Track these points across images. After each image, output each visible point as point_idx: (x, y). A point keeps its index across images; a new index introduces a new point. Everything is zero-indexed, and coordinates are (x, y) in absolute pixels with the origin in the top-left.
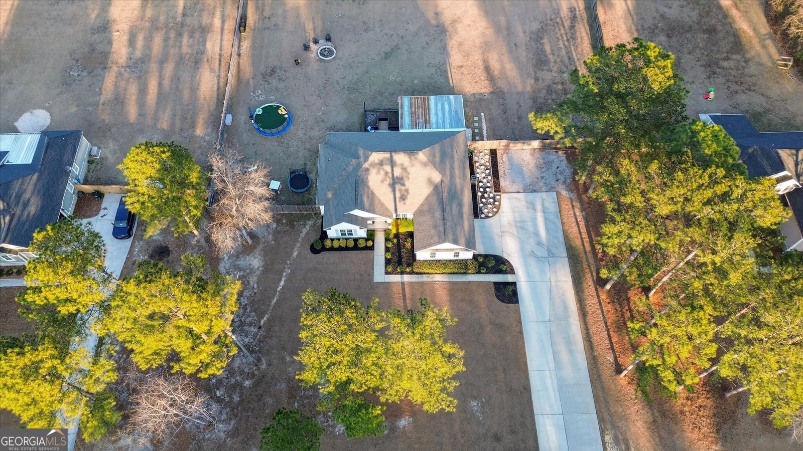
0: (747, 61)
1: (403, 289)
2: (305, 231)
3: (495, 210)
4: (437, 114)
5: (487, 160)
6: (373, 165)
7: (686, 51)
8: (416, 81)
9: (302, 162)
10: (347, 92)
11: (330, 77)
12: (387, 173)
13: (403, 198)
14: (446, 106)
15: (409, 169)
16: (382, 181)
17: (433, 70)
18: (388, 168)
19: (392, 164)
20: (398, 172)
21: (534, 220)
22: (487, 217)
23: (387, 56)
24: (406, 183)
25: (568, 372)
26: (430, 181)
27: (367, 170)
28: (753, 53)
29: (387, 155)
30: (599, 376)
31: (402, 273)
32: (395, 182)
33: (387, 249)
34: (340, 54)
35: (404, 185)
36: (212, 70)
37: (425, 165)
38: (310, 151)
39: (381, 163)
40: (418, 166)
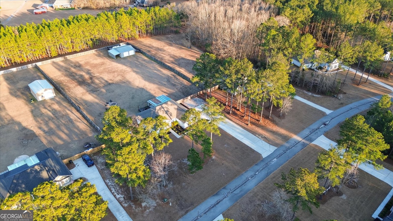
6: (158, 110)
12: (163, 111)
13: (171, 115)
15: (168, 107)
16: (163, 113)
18: (163, 109)
20: (166, 109)
24: (169, 111)
26: (175, 108)
27: (157, 112)
29: (160, 106)
32: (167, 112)
33: (175, 131)
34: (118, 103)
39: (160, 109)
40: (170, 106)
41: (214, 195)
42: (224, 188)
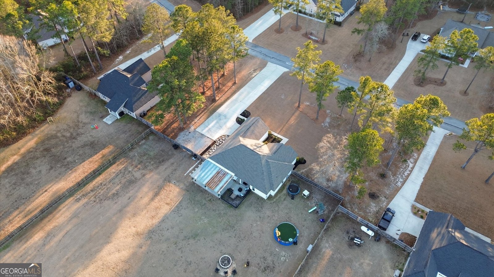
1: (280, 132)
2: (304, 171)
3: (223, 137)
5: (205, 155)
8: (196, 210)
9: (285, 202)
10: (236, 227)
11: (236, 243)
14: (203, 175)
21: (213, 127)
23: (195, 236)
31: (276, 136)
34: (219, 255)
38: (278, 205)
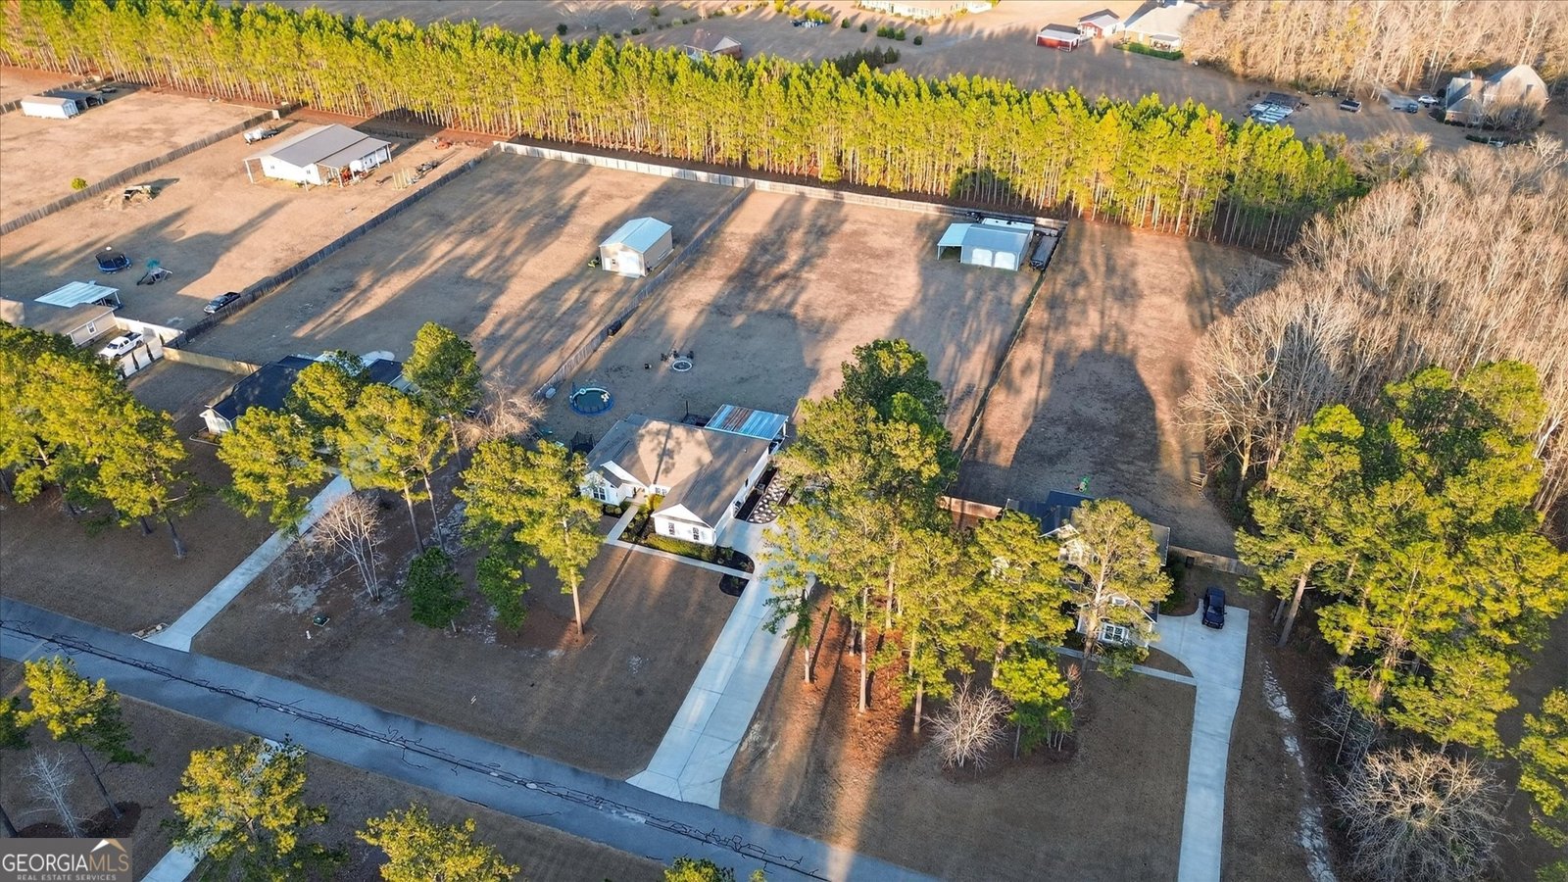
0: (1153, 471)
1: (628, 555)
4: (751, 424)
6: (649, 432)
7: (1082, 445)
8: (754, 400)
11: (672, 384)
12: (660, 443)
13: (667, 471)
14: (766, 421)
15: (683, 445)
16: (653, 450)
17: (782, 401)
18: (663, 439)
19: (669, 435)
20: (671, 445)
22: (755, 522)
24: (676, 457)
25: (751, 663)
26: (699, 460)
27: (642, 436)
28: (1166, 465)
29: (667, 426)
30: (783, 676)
31: (635, 543)
32: (666, 454)
33: (634, 520)
34: (696, 369)
35: (672, 458)
36: (561, 357)
37: (699, 444)
39: (658, 433)
40: (692, 444)
41: (377, 711)
42: (418, 724)
